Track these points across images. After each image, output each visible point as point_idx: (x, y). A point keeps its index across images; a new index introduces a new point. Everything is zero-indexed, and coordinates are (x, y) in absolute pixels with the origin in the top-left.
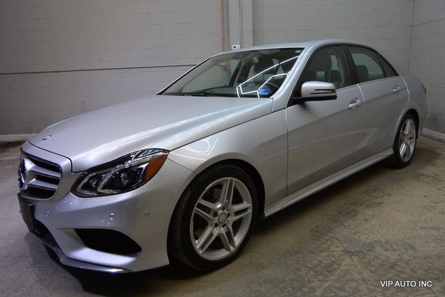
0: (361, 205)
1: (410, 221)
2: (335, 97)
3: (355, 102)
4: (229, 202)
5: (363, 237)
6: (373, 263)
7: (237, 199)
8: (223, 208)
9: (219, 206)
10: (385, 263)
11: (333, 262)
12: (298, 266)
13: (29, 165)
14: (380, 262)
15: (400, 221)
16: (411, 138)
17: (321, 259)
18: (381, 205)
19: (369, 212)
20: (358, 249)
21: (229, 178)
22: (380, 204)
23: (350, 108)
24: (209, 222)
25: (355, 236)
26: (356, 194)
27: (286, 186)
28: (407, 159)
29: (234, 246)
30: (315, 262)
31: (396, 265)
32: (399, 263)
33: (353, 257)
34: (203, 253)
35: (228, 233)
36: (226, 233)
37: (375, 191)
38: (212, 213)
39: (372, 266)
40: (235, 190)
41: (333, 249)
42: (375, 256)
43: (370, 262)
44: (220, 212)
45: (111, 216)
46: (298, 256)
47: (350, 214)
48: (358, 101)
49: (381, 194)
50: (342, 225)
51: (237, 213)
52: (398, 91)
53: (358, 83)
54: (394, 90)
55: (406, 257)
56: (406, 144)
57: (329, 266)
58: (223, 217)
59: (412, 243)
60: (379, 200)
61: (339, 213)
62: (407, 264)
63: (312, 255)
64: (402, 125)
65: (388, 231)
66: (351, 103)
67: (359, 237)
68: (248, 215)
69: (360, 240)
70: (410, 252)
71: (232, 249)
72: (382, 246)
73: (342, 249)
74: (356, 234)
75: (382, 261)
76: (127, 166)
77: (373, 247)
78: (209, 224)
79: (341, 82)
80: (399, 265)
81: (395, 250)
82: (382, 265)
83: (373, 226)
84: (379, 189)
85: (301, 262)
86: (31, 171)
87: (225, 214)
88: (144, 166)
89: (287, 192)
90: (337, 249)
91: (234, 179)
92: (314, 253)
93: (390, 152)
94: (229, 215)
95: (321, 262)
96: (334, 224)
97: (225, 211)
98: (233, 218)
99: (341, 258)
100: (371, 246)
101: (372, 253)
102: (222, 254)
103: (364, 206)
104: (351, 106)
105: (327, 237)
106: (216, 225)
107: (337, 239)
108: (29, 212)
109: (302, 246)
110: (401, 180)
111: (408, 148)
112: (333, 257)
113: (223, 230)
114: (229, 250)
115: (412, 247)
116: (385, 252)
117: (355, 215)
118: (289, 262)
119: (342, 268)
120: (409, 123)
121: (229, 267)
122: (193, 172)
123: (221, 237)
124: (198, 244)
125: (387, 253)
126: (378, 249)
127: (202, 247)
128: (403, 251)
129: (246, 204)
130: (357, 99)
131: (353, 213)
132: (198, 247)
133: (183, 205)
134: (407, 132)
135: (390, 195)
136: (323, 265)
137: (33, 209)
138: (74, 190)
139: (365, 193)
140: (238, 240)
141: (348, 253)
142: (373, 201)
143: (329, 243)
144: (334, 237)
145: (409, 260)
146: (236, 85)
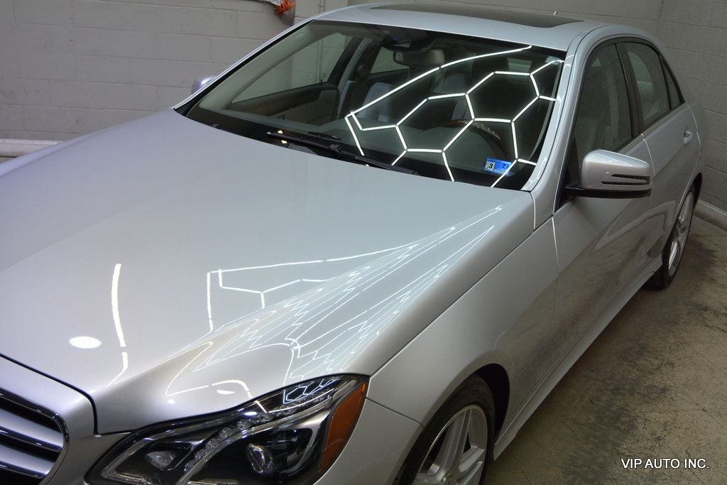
0: (631, 393)
2: (649, 193)
9: (441, 476)
16: (684, 230)
18: (668, 395)
19: (654, 416)
21: (466, 409)
22: (663, 391)
28: (673, 271)
37: (641, 354)
47: (619, 421)
51: (463, 477)
52: (689, 143)
53: (643, 131)
54: (685, 141)
56: (678, 241)
60: (658, 381)
61: (600, 420)
84: (645, 348)
88: (317, 421)
91: (472, 408)
93: (657, 264)
97: (445, 480)
120: (688, 200)
122: (421, 424)
129: (475, 453)
131: (625, 419)
134: (683, 219)
135: (672, 364)
139: (626, 359)
142: (648, 383)
146: (345, 84)
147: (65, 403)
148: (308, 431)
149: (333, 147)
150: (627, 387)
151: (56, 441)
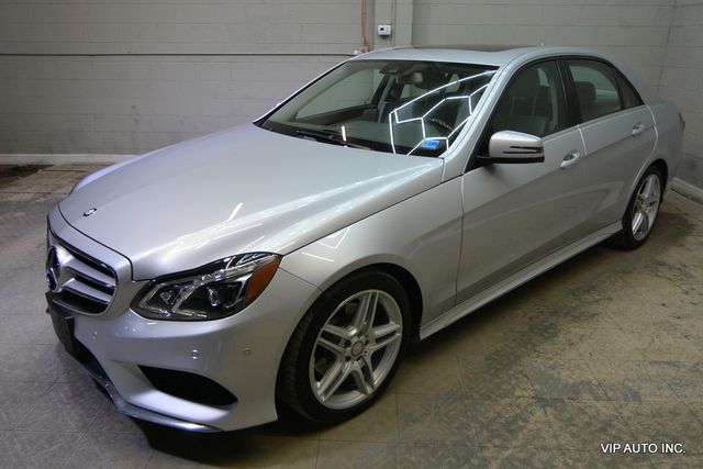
0: (566, 315)
1: (637, 349)
2: (541, 160)
3: (572, 157)
4: (368, 324)
5: (564, 374)
6: (577, 421)
7: (382, 318)
8: (359, 335)
9: (354, 332)
10: (593, 420)
11: (517, 415)
12: (464, 420)
13: (64, 257)
14: (587, 419)
15: (621, 348)
16: (651, 204)
17: (498, 409)
18: (596, 318)
19: (577, 330)
20: (555, 396)
21: (371, 291)
22: (593, 315)
23: (563, 168)
24: (338, 355)
25: (552, 372)
26: (558, 295)
27: (454, 293)
28: (642, 236)
29: (372, 386)
30: (491, 414)
31: (610, 425)
32: (615, 422)
33: (548, 408)
34: (327, 400)
35: (365, 369)
36: (362, 369)
37: (588, 291)
38: (342, 343)
39: (574, 425)
40: (380, 306)
41: (518, 393)
42: (580, 409)
43: (572, 418)
44: (355, 340)
45: (193, 354)
46: (466, 402)
47: (546, 332)
48: (576, 156)
49: (597, 297)
50: (535, 351)
51: (379, 340)
52: (640, 134)
53: (580, 123)
54: (634, 132)
55: (626, 413)
56: (644, 213)
57: (511, 423)
58: (358, 348)
59: (636, 388)
60: (592, 309)
61: (531, 330)
62: (627, 424)
63: (487, 402)
64: (642, 184)
65: (603, 364)
66: (565, 159)
67: (559, 373)
68: (395, 340)
69: (560, 379)
70: (632, 405)
71: (370, 390)
72: (591, 391)
73: (532, 394)
74: (553, 368)
75: (590, 418)
76: (218, 278)
77: (577, 394)
78: (338, 358)
79: (551, 119)
80: (614, 426)
81: (609, 399)
82: (588, 424)
83: (581, 355)
84: (593, 288)
85: (469, 413)
86: (68, 268)
87: (361, 342)
88: (244, 279)
89: (456, 301)
90: (525, 393)
91: (378, 292)
92: (490, 398)
93: (618, 227)
94: (367, 343)
95: (499, 415)
96: (523, 349)
97: (362, 337)
98: (373, 348)
99: (530, 409)
100: (575, 391)
101: (575, 404)
102: (354, 398)
103: (570, 317)
104: (564, 163)
105: (511, 372)
106: (348, 359)
107: (526, 376)
108: (65, 328)
109: (474, 386)
110: (630, 273)
111: (646, 218)
112: (518, 406)
113: (356, 366)
114: (364, 392)
115: (636, 396)
116: (595, 403)
117: (555, 335)
118: (452, 413)
119: (530, 427)
120: (651, 180)
121: (363, 416)
122: (319, 288)
123: (355, 375)
124: (320, 388)
125: (599, 404)
126: (586, 397)
127: (326, 392)
128: (623, 402)
129: (394, 326)
130: (574, 151)
131: (552, 331)
132: (319, 393)
133: (301, 336)
134: (646, 195)
135: (610, 299)
136: (502, 420)
137: (71, 324)
138: (134, 304)
139: (574, 294)
140: (378, 377)
141: (541, 400)
142: (583, 310)
143: (514, 381)
144: (521, 372)
145: (629, 418)
146: (382, 104)
147: (119, 265)
148: (240, 283)
149: (330, 137)
150: (565, 311)
151: (110, 283)
